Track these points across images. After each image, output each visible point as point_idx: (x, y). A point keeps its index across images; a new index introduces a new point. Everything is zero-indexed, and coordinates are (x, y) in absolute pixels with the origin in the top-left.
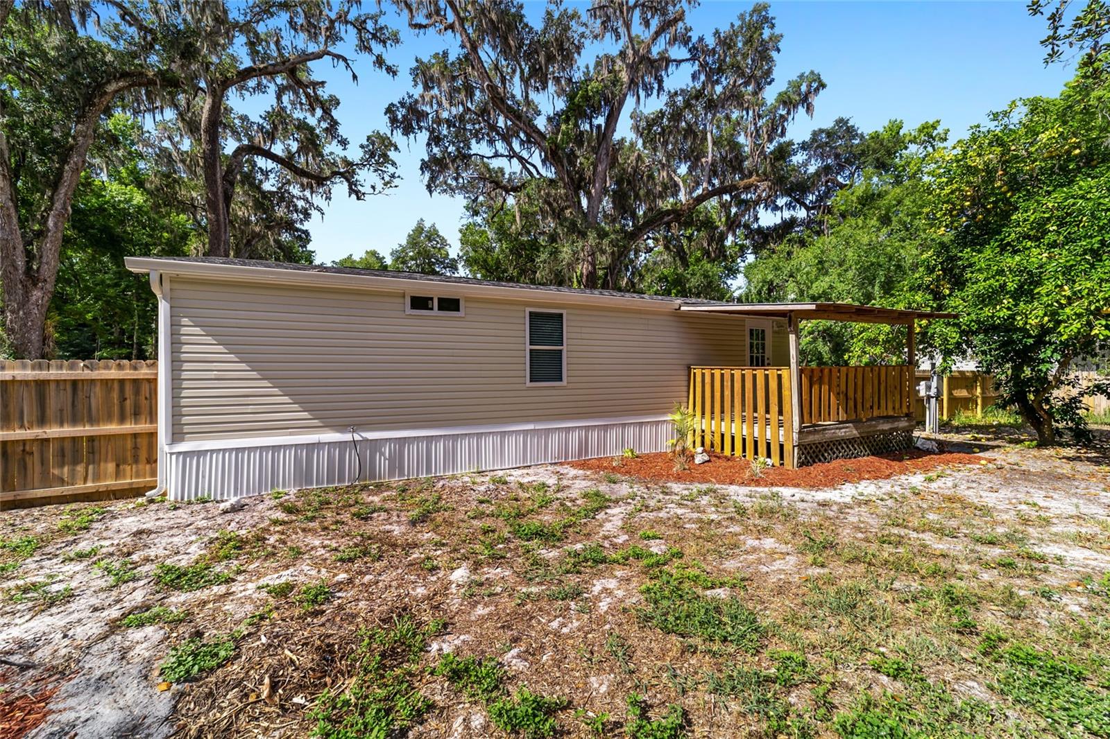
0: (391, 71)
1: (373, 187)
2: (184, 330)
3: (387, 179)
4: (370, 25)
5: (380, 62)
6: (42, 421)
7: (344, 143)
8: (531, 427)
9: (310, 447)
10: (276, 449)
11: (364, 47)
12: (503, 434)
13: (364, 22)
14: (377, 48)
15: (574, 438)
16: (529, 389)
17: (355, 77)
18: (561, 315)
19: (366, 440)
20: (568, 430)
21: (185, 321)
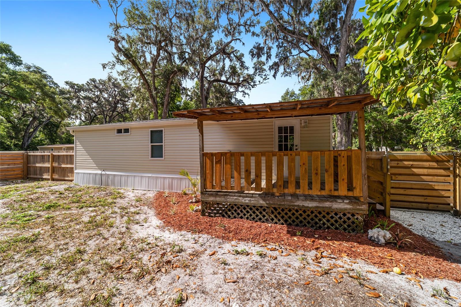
0: (258, 35)
1: (259, 82)
2: (77, 143)
3: (264, 77)
4: (248, 23)
5: (254, 34)
6: (67, 164)
7: (247, 69)
8: (150, 175)
9: (96, 174)
10: (90, 174)
11: (247, 31)
12: (142, 176)
13: (246, 22)
14: (252, 29)
15: (167, 182)
16: (151, 160)
17: (243, 44)
18: (162, 131)
19: (106, 174)
20: (164, 178)
21: (77, 141)
